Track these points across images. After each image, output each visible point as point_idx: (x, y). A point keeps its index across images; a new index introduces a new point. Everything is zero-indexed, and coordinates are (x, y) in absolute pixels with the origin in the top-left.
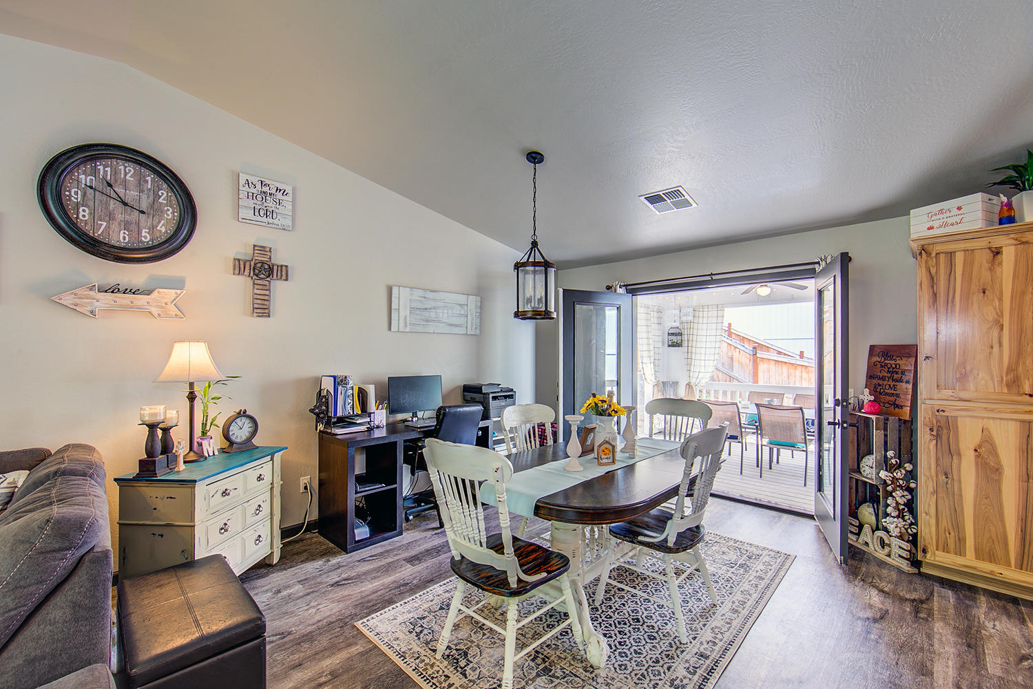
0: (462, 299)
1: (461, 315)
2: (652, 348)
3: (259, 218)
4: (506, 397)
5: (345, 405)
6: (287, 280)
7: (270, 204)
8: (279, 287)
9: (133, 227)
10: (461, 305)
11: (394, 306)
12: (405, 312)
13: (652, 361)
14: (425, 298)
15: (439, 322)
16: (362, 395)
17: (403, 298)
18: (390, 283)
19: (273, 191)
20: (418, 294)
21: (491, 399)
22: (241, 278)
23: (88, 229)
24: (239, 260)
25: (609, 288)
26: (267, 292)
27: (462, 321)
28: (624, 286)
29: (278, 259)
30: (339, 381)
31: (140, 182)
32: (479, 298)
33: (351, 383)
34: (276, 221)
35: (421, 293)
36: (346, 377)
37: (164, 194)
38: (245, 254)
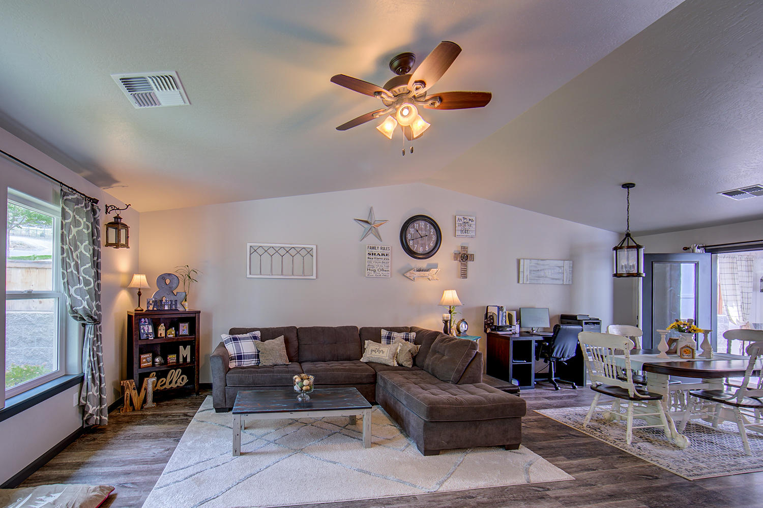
0: (560, 263)
1: (559, 273)
2: (738, 293)
3: (463, 234)
4: (594, 323)
5: (502, 321)
6: (473, 261)
7: (467, 227)
8: (470, 264)
9: (424, 246)
10: (559, 267)
11: (521, 270)
12: (527, 273)
13: (739, 304)
14: (537, 264)
15: (546, 277)
16: (510, 316)
17: (526, 265)
18: (519, 258)
19: (468, 221)
20: (534, 262)
21: (584, 324)
22: (456, 261)
23: (412, 248)
24: (456, 254)
25: (686, 249)
26: (466, 267)
27: (560, 276)
28: (703, 247)
29: (470, 252)
30: (500, 309)
31: (426, 226)
32: (571, 262)
33: (505, 310)
34: (469, 234)
35: (535, 261)
36: (502, 307)
37: (433, 230)
38: (458, 251)
